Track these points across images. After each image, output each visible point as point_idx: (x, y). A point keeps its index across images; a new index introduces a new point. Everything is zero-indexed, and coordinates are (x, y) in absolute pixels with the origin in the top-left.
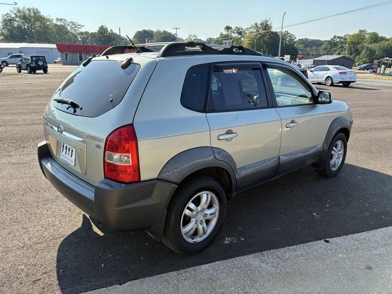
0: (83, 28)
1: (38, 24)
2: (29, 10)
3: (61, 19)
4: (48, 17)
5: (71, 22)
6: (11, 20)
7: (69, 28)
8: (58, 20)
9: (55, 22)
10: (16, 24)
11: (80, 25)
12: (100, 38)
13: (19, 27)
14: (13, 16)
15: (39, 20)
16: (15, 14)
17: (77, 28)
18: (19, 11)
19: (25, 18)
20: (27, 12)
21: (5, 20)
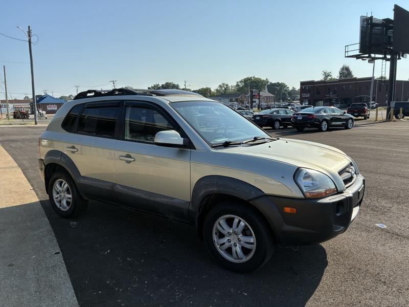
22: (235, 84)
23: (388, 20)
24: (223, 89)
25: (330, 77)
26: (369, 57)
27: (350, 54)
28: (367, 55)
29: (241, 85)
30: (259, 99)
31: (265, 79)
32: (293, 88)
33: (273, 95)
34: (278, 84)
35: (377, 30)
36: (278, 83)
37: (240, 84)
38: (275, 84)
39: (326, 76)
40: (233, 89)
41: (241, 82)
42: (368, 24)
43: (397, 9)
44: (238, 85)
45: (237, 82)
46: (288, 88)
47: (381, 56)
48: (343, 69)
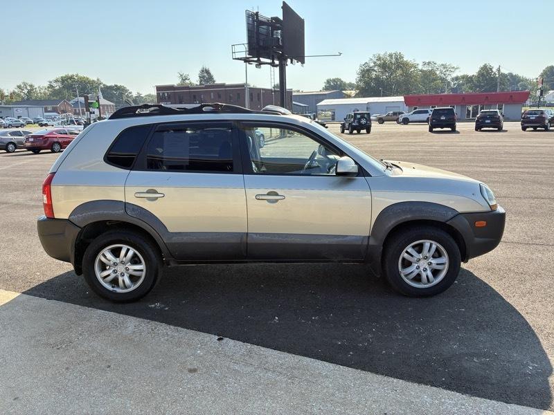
0: (457, 71)
1: (399, 72)
2: (391, 56)
3: (429, 63)
4: (413, 62)
5: (442, 65)
6: (369, 71)
7: (438, 72)
8: (425, 64)
9: (420, 67)
10: (374, 75)
11: (454, 68)
12: (478, 81)
13: (377, 78)
14: (372, 65)
15: (401, 67)
16: (375, 63)
17: (448, 73)
18: (379, 59)
19: (384, 66)
20: (388, 58)
21: (363, 71)
22: (47, 85)
23: (276, 19)
24: (26, 91)
25: (187, 81)
26: (259, 60)
27: (238, 56)
28: (256, 59)
29: (57, 86)
30: (99, 108)
31: (96, 79)
32: (138, 93)
33: (112, 104)
34: (117, 88)
35: (263, 29)
36: (116, 86)
37: (54, 84)
38: (111, 88)
39: (184, 80)
40: (42, 91)
41: (56, 81)
42: (254, 21)
43: (286, 8)
44: (51, 86)
45: (50, 82)
46: (130, 93)
47: (269, 61)
48: (203, 71)
